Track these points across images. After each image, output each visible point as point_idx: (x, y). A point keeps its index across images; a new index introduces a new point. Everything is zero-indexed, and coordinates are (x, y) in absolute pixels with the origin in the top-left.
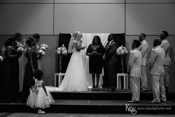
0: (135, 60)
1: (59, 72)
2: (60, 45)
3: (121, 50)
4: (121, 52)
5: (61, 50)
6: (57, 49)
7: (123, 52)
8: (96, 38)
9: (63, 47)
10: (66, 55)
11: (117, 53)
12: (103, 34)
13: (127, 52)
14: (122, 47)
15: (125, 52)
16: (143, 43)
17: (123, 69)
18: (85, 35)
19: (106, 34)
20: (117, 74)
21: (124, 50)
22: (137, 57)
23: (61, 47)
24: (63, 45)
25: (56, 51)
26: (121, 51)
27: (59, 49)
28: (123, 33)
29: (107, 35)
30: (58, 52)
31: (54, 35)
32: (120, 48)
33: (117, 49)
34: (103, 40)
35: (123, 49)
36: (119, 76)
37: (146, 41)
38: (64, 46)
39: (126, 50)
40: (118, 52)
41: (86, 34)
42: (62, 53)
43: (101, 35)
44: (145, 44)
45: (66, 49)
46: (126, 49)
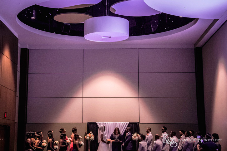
2: (88, 132)
3: (135, 136)
4: (136, 138)
6: (86, 135)
12: (122, 123)
15: (139, 138)
16: (149, 135)
18: (108, 124)
24: (91, 132)
27: (88, 135)
28: (138, 122)
29: (125, 123)
30: (87, 138)
31: (83, 123)
32: (135, 135)
35: (137, 135)
37: (152, 133)
41: (108, 122)
42: (91, 139)
44: (151, 136)
45: (93, 135)
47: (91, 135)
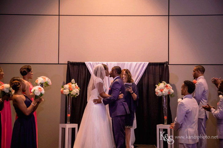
0: (186, 115)
1: (66, 123)
2: (68, 81)
3: (162, 88)
4: (163, 92)
5: (70, 88)
6: (63, 87)
7: (165, 92)
8: (124, 72)
9: (72, 84)
10: (78, 95)
11: (157, 92)
12: (135, 63)
13: (172, 91)
14: (165, 84)
15: (169, 92)
17: (166, 118)
19: (140, 62)
20: (157, 125)
21: (167, 89)
22: (190, 110)
23: (70, 84)
24: (73, 80)
25: (62, 89)
26: (163, 90)
27: (67, 86)
28: (165, 61)
29: (141, 64)
30: (65, 92)
31: (59, 64)
32: (162, 85)
33: (157, 87)
34: (135, 72)
35: (167, 86)
36: (160, 129)
38: (74, 82)
39: (171, 89)
40: (159, 91)
42: (72, 93)
43: (131, 65)
45: (77, 86)
46: (171, 87)
47: (73, 85)
